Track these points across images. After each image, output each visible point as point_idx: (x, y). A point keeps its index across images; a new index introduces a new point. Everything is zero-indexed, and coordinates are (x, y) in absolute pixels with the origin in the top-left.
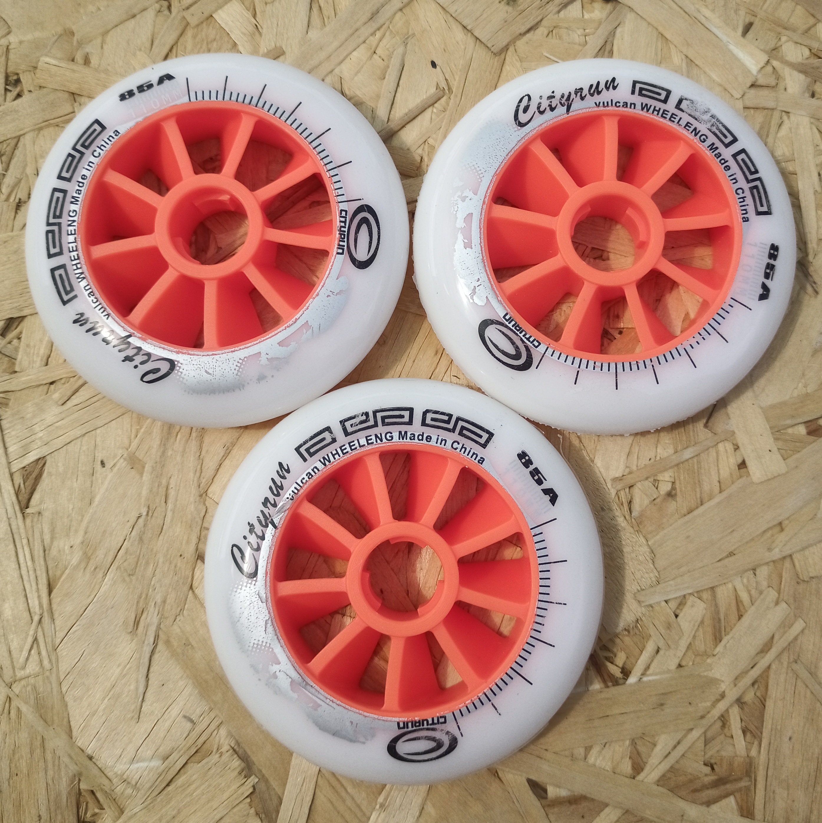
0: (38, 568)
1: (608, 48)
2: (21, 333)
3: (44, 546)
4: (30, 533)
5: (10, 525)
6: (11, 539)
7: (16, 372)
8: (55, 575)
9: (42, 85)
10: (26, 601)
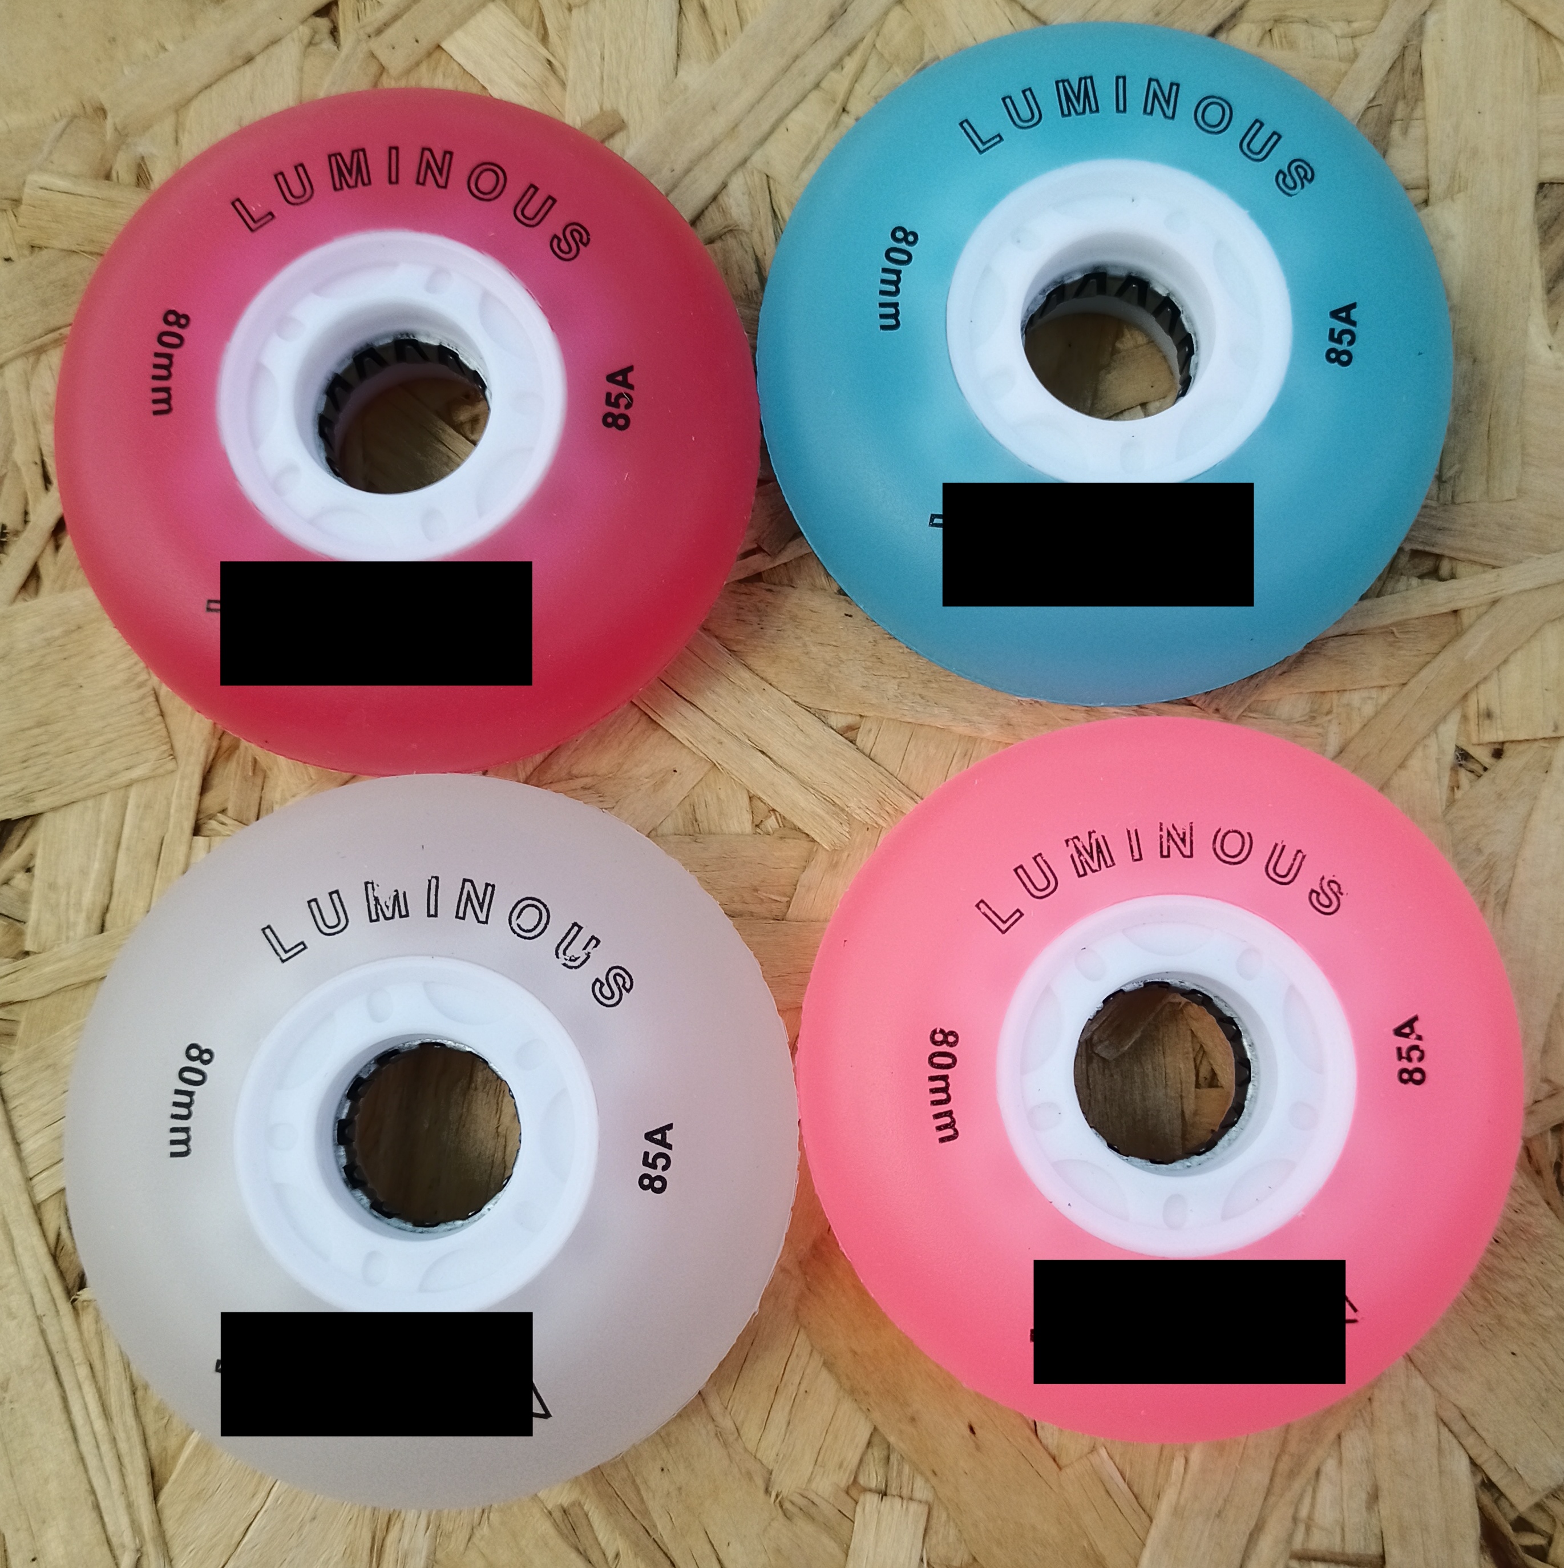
0: (121, 1436)
1: (1411, 61)
2: (32, 856)
3: (131, 1380)
4: (95, 1349)
5: (43, 1332)
6: (48, 1367)
7: (27, 953)
8: (165, 1449)
9: (36, 242)
10: (97, 1519)
